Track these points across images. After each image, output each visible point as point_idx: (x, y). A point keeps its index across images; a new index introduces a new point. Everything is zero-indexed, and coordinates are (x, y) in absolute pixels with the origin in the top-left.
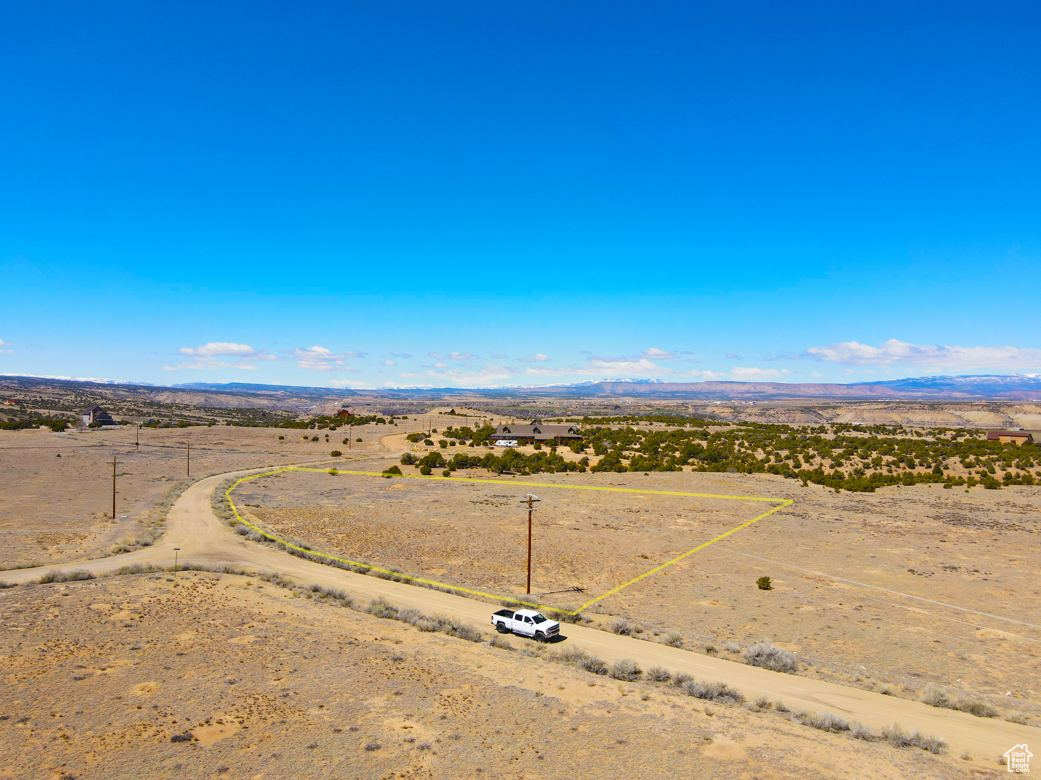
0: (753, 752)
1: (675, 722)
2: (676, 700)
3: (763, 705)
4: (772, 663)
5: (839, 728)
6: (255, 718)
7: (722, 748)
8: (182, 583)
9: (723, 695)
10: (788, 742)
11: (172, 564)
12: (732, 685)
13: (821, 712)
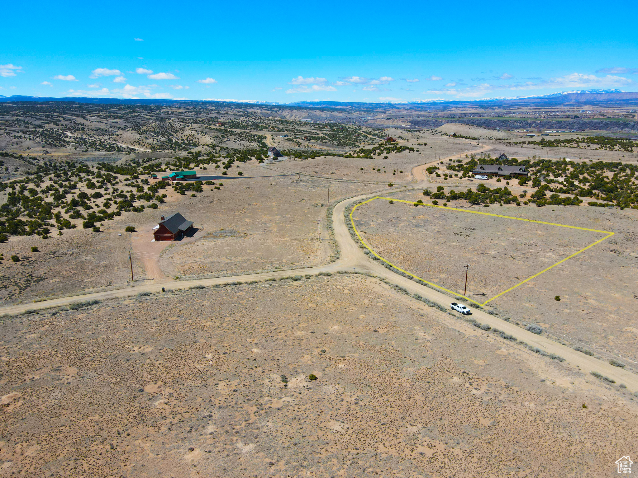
0: (509, 354)
1: (493, 344)
2: (497, 338)
3: (521, 343)
4: (533, 331)
5: (538, 351)
6: (389, 328)
7: (502, 352)
8: (357, 279)
9: (511, 338)
10: (521, 353)
11: (353, 271)
12: (515, 336)
13: (536, 346)
